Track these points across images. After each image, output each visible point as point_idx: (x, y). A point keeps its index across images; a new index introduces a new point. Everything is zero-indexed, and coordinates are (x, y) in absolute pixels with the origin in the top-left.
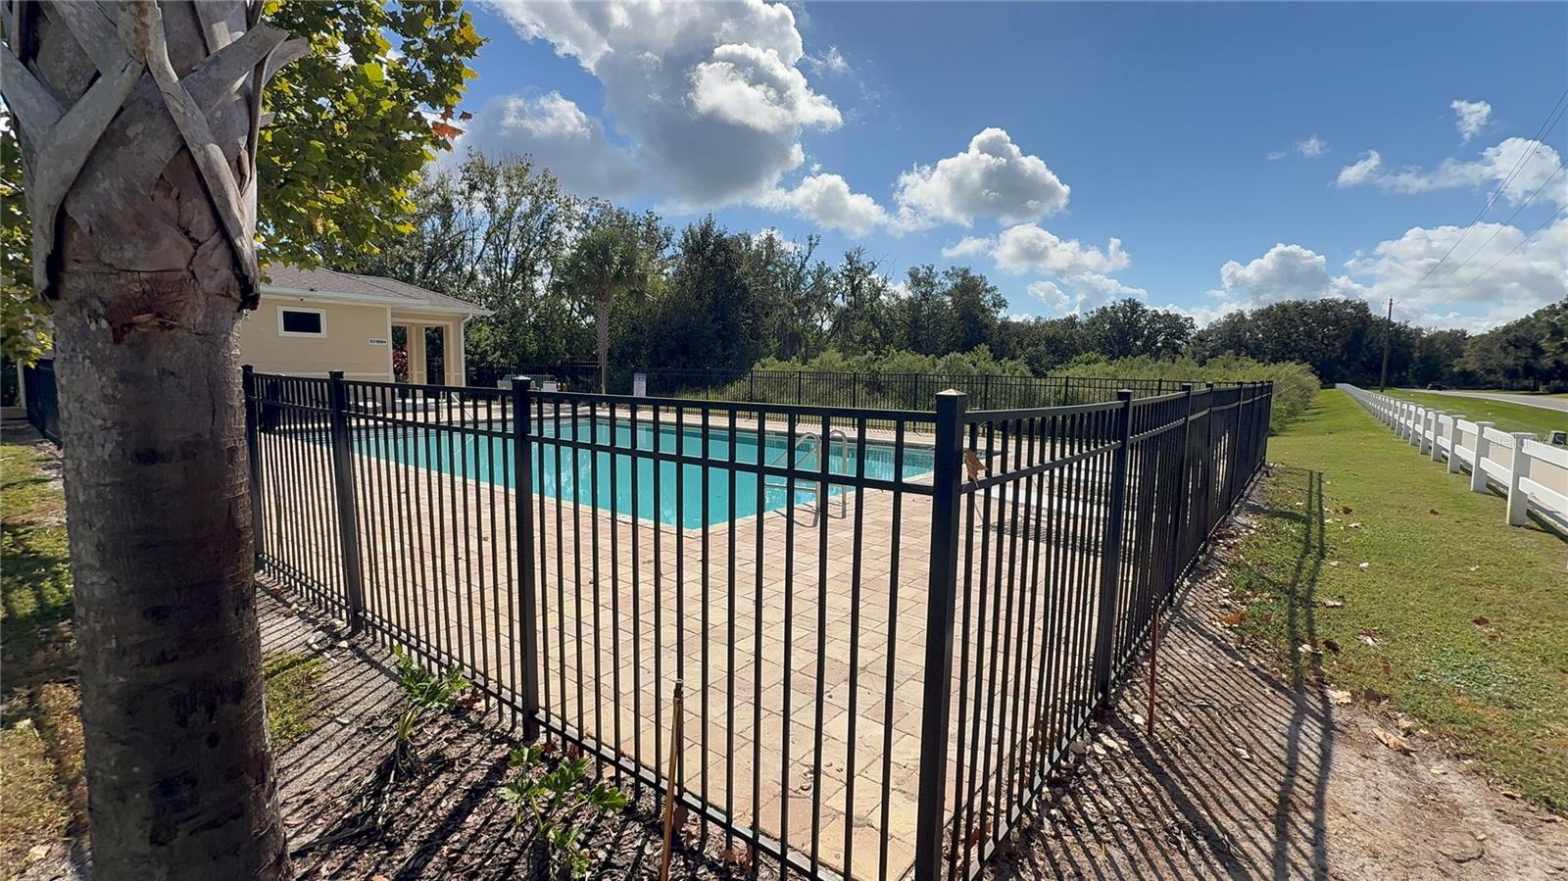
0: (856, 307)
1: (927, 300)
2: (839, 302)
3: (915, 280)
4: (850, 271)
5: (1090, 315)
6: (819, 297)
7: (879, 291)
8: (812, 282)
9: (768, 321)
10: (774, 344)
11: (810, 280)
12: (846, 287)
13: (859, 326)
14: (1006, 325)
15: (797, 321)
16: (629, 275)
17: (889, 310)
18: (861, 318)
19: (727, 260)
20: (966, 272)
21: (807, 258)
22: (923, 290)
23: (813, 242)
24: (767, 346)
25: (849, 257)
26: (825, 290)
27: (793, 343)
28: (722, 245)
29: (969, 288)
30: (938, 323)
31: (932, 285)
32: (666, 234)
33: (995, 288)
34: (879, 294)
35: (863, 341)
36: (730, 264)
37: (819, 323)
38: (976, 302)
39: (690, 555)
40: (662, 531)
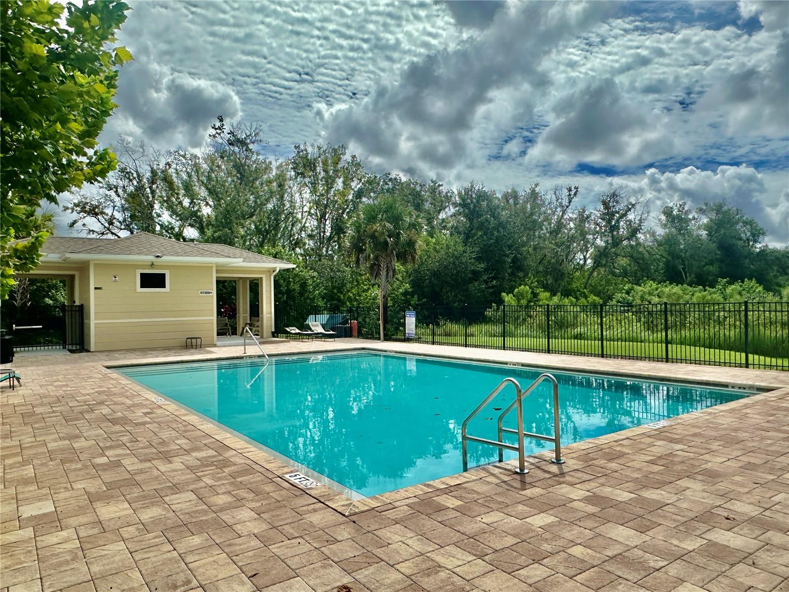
0: (614, 245)
1: (683, 234)
7: (635, 231)
29: (725, 220)
31: (686, 221)
34: (637, 233)
38: (734, 234)
39: (323, 549)
40: (320, 502)
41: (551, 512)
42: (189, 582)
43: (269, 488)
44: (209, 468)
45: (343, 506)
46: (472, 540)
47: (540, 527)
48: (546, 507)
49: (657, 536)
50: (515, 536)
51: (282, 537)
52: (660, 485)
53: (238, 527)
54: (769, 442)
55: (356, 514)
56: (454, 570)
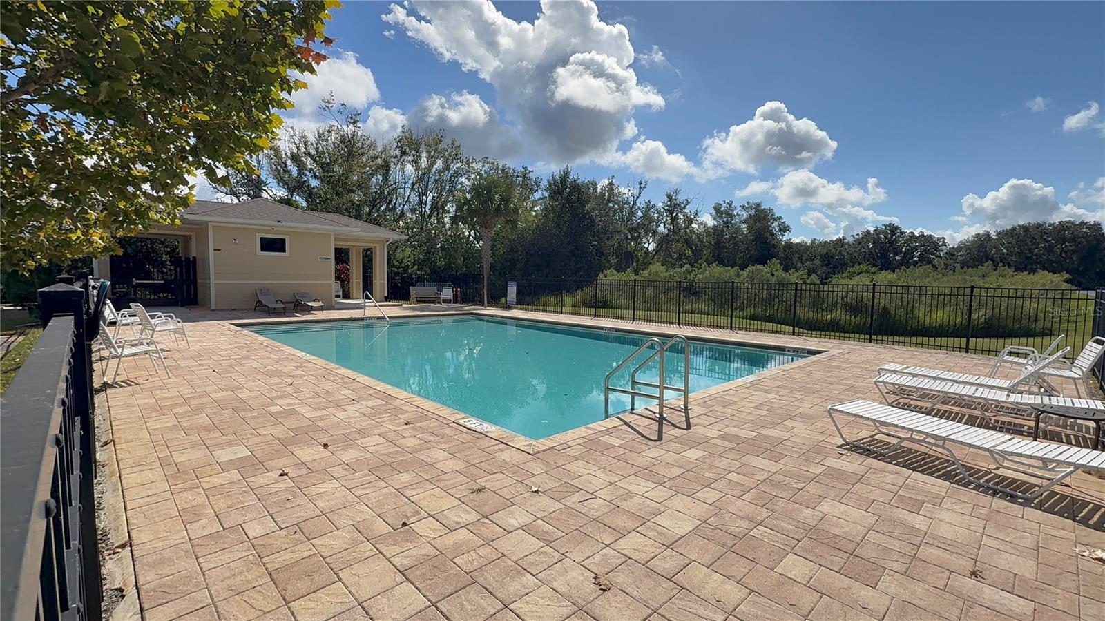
0: (674, 233)
1: (728, 226)
2: (662, 229)
3: (718, 211)
4: (669, 206)
5: (856, 237)
6: (647, 225)
7: (690, 221)
8: (641, 215)
9: (609, 243)
10: (613, 260)
11: (640, 214)
12: (666, 217)
13: (676, 247)
14: (789, 245)
15: (630, 244)
16: (506, 210)
17: (698, 235)
18: (678, 241)
19: (579, 199)
20: (759, 205)
21: (638, 197)
22: (725, 220)
23: (642, 186)
24: (609, 261)
25: (669, 197)
26: (651, 220)
27: (627, 259)
28: (575, 187)
29: (761, 217)
30: (736, 244)
31: (732, 216)
32: (536, 182)
33: (781, 217)
34: (692, 223)
35: (680, 258)
36: (581, 202)
37: (646, 245)
38: (766, 229)
39: (525, 481)
40: (502, 443)
41: (698, 447)
42: (418, 513)
43: (448, 432)
44: (384, 416)
45: (525, 446)
46: (646, 471)
47: (696, 460)
48: (694, 444)
49: (789, 463)
50: (680, 467)
51: (482, 473)
52: (774, 425)
53: (439, 465)
54: (836, 392)
55: (539, 452)
56: (645, 495)
